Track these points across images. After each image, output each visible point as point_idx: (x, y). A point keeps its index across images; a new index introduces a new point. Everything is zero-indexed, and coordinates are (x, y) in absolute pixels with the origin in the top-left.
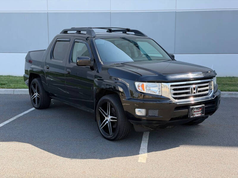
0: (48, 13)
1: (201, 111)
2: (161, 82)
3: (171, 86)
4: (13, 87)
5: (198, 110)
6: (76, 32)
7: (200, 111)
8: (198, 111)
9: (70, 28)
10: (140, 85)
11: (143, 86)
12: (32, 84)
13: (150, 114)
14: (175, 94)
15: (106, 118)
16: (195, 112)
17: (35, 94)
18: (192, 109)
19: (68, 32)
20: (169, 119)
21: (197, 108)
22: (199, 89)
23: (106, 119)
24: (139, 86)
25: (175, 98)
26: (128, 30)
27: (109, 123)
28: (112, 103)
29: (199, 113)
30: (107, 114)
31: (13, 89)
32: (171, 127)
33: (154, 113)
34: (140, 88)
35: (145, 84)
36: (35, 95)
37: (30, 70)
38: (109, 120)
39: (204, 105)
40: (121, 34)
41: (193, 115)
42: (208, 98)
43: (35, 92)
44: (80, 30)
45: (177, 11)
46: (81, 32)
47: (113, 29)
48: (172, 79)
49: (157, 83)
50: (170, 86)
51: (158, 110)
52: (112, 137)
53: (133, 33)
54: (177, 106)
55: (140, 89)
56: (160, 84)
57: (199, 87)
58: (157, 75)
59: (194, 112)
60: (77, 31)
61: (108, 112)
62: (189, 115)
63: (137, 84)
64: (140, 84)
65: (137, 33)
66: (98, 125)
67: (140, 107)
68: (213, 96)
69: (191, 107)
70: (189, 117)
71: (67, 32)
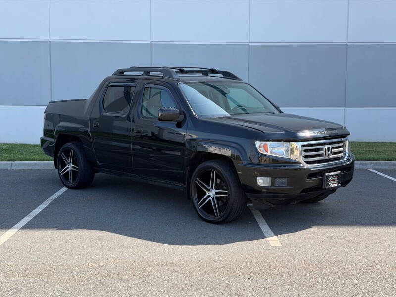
0: (50, 41)
2: (289, 141)
3: (303, 146)
4: (8, 159)
6: (143, 73)
7: (336, 179)
8: (334, 180)
9: (128, 67)
10: (262, 145)
11: (265, 147)
12: (62, 151)
13: (276, 184)
14: (306, 157)
15: (207, 192)
16: (330, 180)
17: (68, 166)
18: (328, 176)
19: (125, 73)
20: (301, 191)
21: (333, 176)
22: (334, 151)
23: (208, 194)
24: (260, 147)
25: (308, 163)
26: (213, 71)
27: (213, 199)
28: (219, 172)
29: (335, 182)
30: (210, 187)
31: (11, 162)
32: (295, 203)
33: (282, 182)
34: (262, 149)
35: (268, 143)
36: (68, 168)
37: (58, 131)
38: (212, 195)
39: (340, 172)
40: (200, 77)
41: (328, 184)
42: (342, 163)
43: (69, 163)
44: (149, 71)
45: (250, 44)
46: (151, 73)
47: (185, 69)
48: (304, 136)
49: (284, 143)
50: (301, 146)
51: (287, 179)
52: (219, 219)
53: (221, 75)
54: (310, 173)
55: (262, 151)
56: (288, 143)
57: (334, 148)
58: (283, 132)
60: (145, 72)
61: (212, 184)
62: (324, 185)
63: (258, 143)
64: (261, 143)
65: (227, 75)
66: (193, 203)
67: (262, 175)
68: (348, 160)
69: (326, 174)
70: (323, 187)
71: (123, 72)
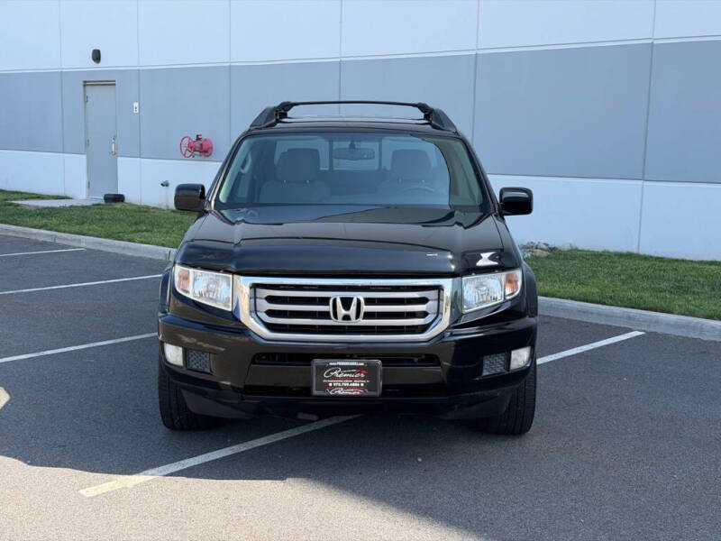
1: (364, 379)
5: (350, 375)
7: (360, 378)
8: (353, 379)
16: (334, 378)
18: (324, 367)
21: (344, 368)
22: (368, 308)
29: (353, 385)
33: (203, 362)
35: (191, 271)
39: (378, 362)
41: (328, 387)
49: (222, 274)
50: (247, 286)
51: (211, 356)
56: (231, 276)
57: (371, 301)
59: (329, 379)
69: (317, 361)
